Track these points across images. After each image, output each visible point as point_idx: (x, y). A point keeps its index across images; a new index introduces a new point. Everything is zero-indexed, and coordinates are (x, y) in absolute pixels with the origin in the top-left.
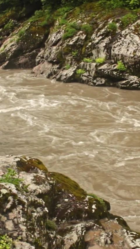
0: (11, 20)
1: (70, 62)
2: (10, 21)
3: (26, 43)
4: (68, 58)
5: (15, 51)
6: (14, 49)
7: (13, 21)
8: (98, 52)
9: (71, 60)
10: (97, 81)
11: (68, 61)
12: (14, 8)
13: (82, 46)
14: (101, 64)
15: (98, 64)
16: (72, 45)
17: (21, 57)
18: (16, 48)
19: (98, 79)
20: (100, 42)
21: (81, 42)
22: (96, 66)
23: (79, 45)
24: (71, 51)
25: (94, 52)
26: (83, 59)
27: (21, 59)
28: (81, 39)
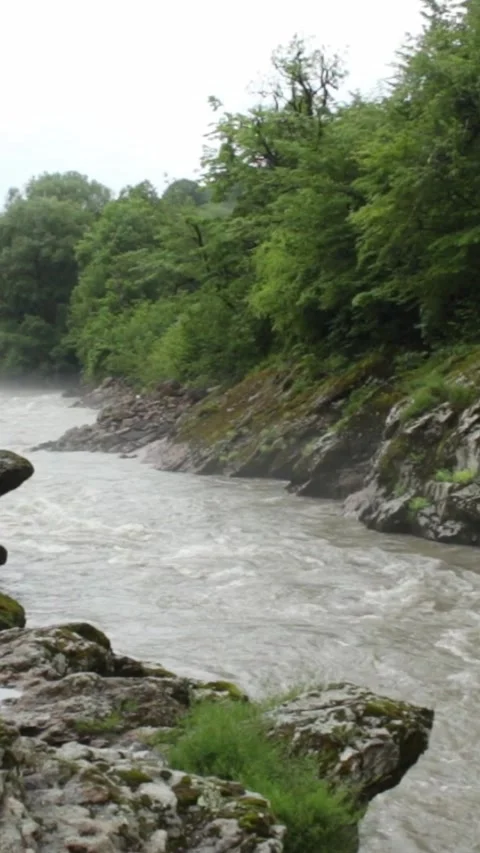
0: (370, 378)
1: (407, 479)
2: (367, 382)
3: (360, 435)
4: (405, 469)
5: (329, 453)
6: (327, 448)
7: (376, 380)
8: (466, 456)
9: (410, 475)
10: (445, 528)
11: (404, 477)
12: (381, 348)
13: (437, 440)
14: (463, 486)
15: (457, 485)
16: (410, 435)
17: (345, 470)
18: (334, 444)
19: (448, 524)
20: (472, 430)
21: (437, 429)
22: (451, 490)
23: (431, 435)
24: (407, 451)
25: (459, 455)
26: (434, 473)
27: (345, 477)
28: (438, 423)
